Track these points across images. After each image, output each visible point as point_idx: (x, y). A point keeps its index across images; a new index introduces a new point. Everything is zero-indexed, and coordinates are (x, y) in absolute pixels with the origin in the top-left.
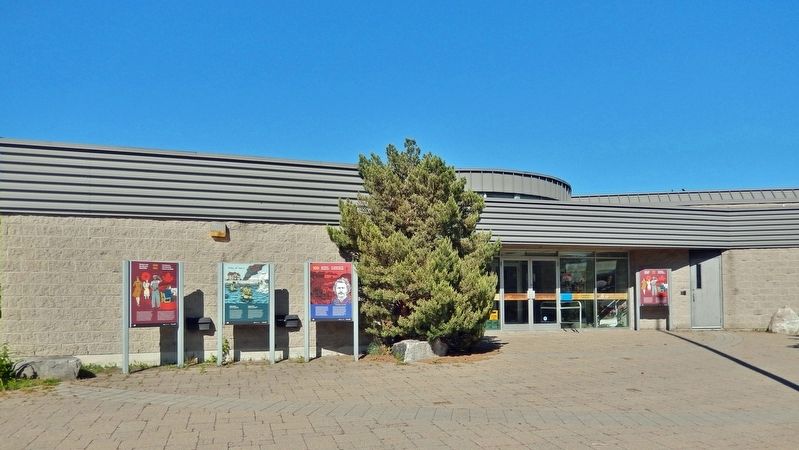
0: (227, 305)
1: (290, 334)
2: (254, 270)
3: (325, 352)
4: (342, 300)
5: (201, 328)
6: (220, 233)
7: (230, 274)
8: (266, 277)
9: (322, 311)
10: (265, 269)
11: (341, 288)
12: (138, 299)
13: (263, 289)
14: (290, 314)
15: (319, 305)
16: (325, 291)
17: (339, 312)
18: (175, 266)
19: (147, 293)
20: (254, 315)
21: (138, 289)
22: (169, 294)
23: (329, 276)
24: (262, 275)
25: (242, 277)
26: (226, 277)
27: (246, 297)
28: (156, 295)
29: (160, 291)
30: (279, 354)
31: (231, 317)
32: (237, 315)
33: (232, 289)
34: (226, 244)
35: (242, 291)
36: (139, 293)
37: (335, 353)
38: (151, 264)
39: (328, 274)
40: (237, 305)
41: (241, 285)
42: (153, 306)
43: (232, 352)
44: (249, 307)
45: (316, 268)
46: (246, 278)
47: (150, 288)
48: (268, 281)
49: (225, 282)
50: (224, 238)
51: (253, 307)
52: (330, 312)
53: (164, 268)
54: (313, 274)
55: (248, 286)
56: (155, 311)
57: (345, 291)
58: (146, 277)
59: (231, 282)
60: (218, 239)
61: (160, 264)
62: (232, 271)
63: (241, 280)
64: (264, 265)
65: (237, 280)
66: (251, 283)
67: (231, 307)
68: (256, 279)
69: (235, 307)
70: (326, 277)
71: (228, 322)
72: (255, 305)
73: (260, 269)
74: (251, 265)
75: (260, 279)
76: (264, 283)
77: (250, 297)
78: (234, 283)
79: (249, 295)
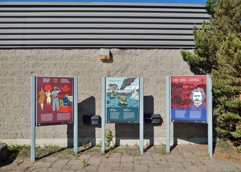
0: (108, 109)
1: (155, 127)
2: (128, 82)
3: (180, 142)
4: (197, 106)
5: (93, 123)
6: (106, 57)
7: (111, 85)
8: (137, 88)
9: (181, 114)
10: (136, 81)
11: (197, 96)
12: (42, 105)
13: (135, 96)
14: (155, 113)
15: (179, 109)
16: (183, 98)
17: (195, 116)
18: (71, 80)
19: (49, 100)
20: (128, 116)
21: (42, 97)
22: (66, 100)
23: (187, 87)
24: (134, 86)
25: (119, 87)
26: (108, 87)
27: (122, 102)
28: (56, 101)
29: (59, 98)
30: (147, 142)
31: (111, 118)
32: (115, 116)
33: (112, 96)
34: (110, 65)
35: (119, 98)
36: (43, 100)
37: (187, 143)
38: (52, 79)
39: (186, 84)
40: (115, 108)
41: (118, 94)
42: (54, 110)
43: (114, 139)
44: (125, 110)
45: (176, 80)
46: (122, 88)
47: (51, 96)
48: (138, 91)
49: (107, 91)
50: (109, 60)
51: (128, 110)
52: (188, 114)
53: (62, 81)
54: (173, 85)
55: (124, 94)
56: (56, 113)
57: (200, 98)
58: (48, 88)
59: (111, 91)
60: (105, 61)
61: (59, 79)
62: (112, 83)
63: (118, 89)
64: (135, 78)
65: (115, 89)
66: (126, 92)
67: (111, 110)
68: (130, 89)
69: (114, 110)
70: (184, 87)
71: (109, 122)
72: (129, 108)
73: (133, 81)
74: (127, 78)
75: (133, 89)
76: (136, 92)
77: (125, 102)
78: (113, 92)
79: (124, 101)
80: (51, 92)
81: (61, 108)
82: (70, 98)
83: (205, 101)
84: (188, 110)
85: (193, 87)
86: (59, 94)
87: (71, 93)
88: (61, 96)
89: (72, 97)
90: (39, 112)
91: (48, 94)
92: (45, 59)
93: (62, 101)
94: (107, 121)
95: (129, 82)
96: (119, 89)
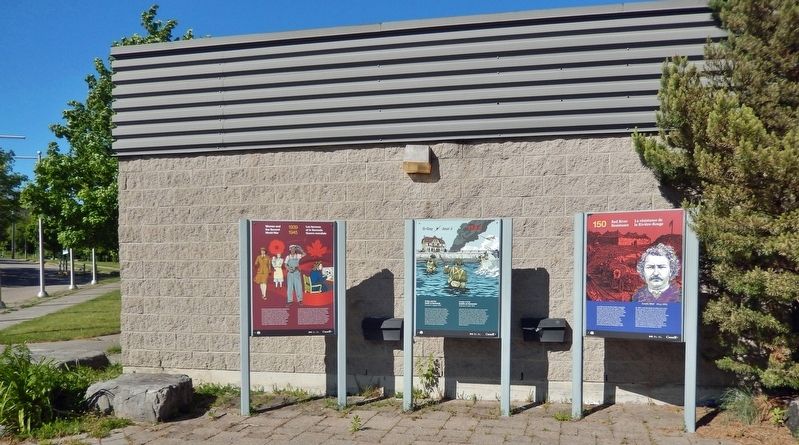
0: (421, 299)
1: (551, 355)
2: (471, 232)
3: (623, 396)
4: (657, 293)
5: (387, 336)
6: (420, 166)
7: (427, 240)
8: (496, 246)
9: (611, 316)
10: (493, 229)
11: (657, 266)
12: (264, 287)
13: (488, 268)
14: (551, 315)
15: (606, 301)
16: (618, 273)
17: (649, 321)
18: (330, 228)
19: (278, 276)
20: (470, 319)
21: (264, 270)
22: (318, 278)
23: (629, 242)
24: (488, 242)
25: (449, 245)
26: (419, 246)
27: (455, 284)
28: (295, 279)
29: (303, 272)
30: (525, 393)
31: (427, 322)
32: (438, 317)
33: (429, 267)
34: (432, 186)
35: (447, 272)
36: (266, 276)
37: (644, 400)
38: (285, 225)
39: (628, 235)
40: (437, 299)
41: (445, 262)
42: (290, 299)
43: (442, 381)
44: (462, 303)
45: (600, 225)
46: (456, 248)
47: (283, 267)
48: (499, 254)
49: (417, 255)
50: (429, 173)
51: (469, 303)
52: (630, 317)
53: (310, 231)
54: (593, 238)
55: (460, 263)
56: (294, 307)
57: (665, 273)
59: (427, 255)
60: (419, 176)
61: (302, 226)
62: (430, 234)
63: (446, 251)
64: (490, 221)
65: (438, 251)
66: (465, 256)
67: (427, 302)
68: (475, 248)
69: (434, 303)
70: (622, 242)
71: (421, 332)
72: (473, 300)
73: (484, 229)
74: (467, 221)
75: (483, 249)
76: (491, 257)
77: (463, 284)
78: (433, 257)
79: (461, 281)
80: (283, 257)
81: (306, 295)
82: (328, 272)
83: (678, 279)
84: (632, 304)
85: (645, 242)
86: (302, 262)
87: (330, 260)
88: (308, 267)
89: (331, 270)
90: (257, 303)
91: (277, 262)
92: (273, 178)
93: (308, 279)
94: (418, 331)
95: (473, 232)
96: (448, 249)
